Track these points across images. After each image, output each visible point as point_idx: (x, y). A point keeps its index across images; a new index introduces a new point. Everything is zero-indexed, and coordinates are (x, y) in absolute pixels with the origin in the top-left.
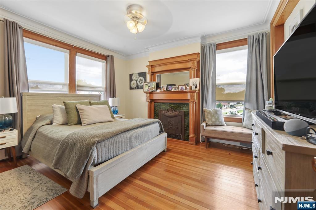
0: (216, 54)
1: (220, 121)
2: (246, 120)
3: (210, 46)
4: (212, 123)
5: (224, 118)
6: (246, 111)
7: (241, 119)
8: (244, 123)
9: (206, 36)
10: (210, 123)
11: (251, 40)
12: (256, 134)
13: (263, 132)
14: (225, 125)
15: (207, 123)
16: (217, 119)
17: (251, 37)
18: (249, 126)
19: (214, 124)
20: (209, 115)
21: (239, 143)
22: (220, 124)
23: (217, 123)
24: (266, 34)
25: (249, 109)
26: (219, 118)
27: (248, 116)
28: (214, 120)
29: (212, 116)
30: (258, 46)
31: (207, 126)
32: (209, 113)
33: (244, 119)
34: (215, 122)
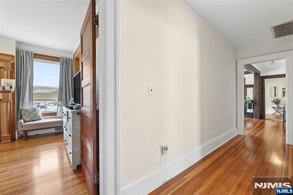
0: (33, 62)
1: (38, 116)
2: (59, 113)
3: (27, 53)
4: (30, 119)
5: (42, 114)
6: (59, 107)
7: (56, 113)
8: (58, 116)
9: (22, 42)
10: (28, 119)
11: (62, 60)
12: (65, 115)
13: (68, 112)
14: (43, 119)
15: (24, 120)
16: (36, 115)
17: (62, 58)
18: (61, 116)
19: (32, 120)
20: (27, 112)
21: (54, 129)
22: (38, 119)
23: (35, 118)
24: (71, 59)
25: (61, 106)
26: (37, 114)
27: (60, 110)
28: (32, 116)
29: (30, 113)
30: (66, 65)
31: (24, 122)
32: (27, 110)
33: (57, 112)
34: (33, 117)
